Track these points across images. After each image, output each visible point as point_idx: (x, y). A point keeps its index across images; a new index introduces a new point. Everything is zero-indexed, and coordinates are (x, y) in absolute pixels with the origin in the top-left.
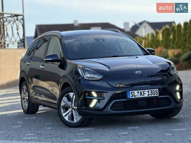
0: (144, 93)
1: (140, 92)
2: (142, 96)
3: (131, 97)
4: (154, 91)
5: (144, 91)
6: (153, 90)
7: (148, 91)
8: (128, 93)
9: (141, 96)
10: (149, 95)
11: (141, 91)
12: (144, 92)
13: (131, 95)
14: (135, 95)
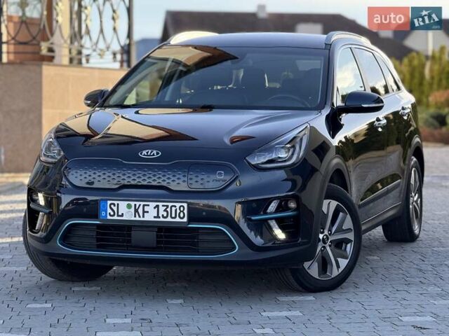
0: (146, 210)
1: (135, 205)
2: (140, 217)
3: (109, 217)
4: (174, 209)
5: (144, 206)
6: (170, 204)
7: (157, 206)
8: (102, 204)
9: (135, 216)
10: (158, 217)
11: (138, 203)
12: (146, 207)
13: (109, 211)
14: (120, 214)
